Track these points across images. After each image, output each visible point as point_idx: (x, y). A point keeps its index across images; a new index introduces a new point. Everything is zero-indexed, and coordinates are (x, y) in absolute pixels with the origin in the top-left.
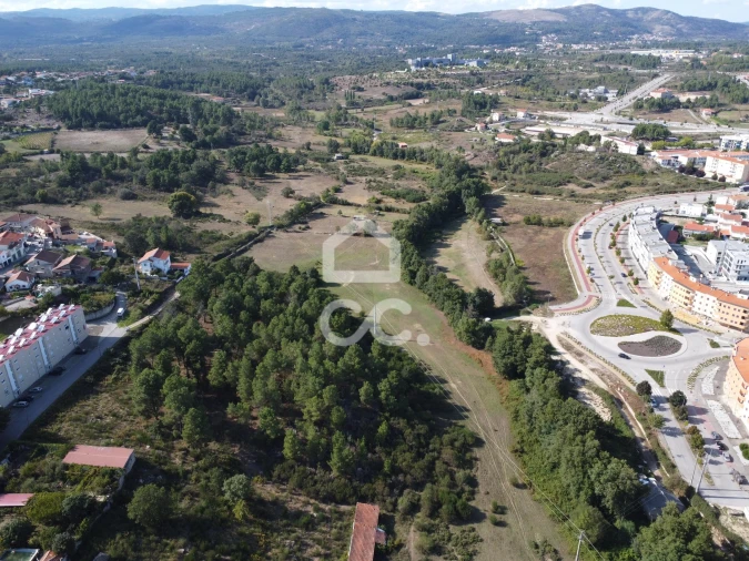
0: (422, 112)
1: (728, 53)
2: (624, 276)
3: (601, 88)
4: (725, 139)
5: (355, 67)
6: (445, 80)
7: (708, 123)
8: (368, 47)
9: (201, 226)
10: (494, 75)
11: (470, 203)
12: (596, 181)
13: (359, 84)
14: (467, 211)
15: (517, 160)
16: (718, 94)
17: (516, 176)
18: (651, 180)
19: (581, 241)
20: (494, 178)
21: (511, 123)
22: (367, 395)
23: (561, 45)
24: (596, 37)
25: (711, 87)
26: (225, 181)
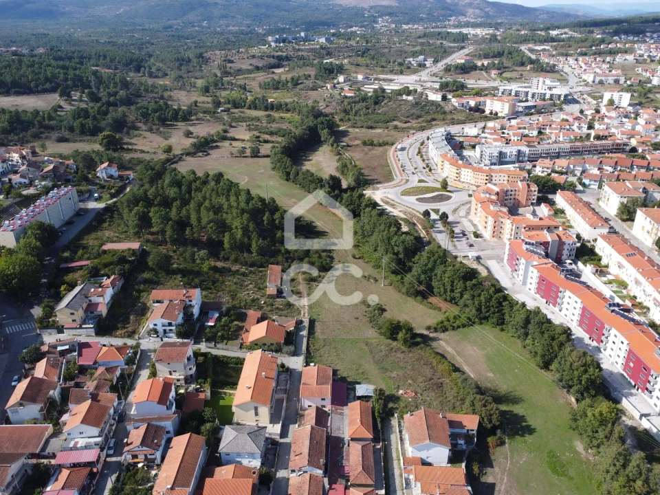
0: (283, 78)
1: (518, 30)
2: (424, 168)
3: (421, 58)
4: (501, 89)
5: (223, 44)
6: (300, 53)
7: (495, 80)
8: (231, 28)
9: (127, 156)
10: (339, 49)
11: (324, 133)
12: (412, 119)
13: (229, 58)
14: (322, 139)
15: (358, 106)
16: (504, 60)
17: (357, 118)
18: (449, 117)
19: (399, 153)
20: (341, 120)
21: (353, 83)
22: (268, 220)
23: (394, 26)
24: (422, 19)
25: (499, 55)
26: (137, 129)
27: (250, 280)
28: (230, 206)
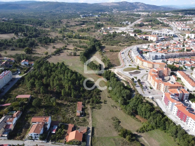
0: (85, 28)
1: (155, 13)
2: (130, 60)
3: (127, 22)
4: (153, 32)
5: (67, 17)
6: (90, 20)
7: (150, 29)
8: (70, 12)
9: (33, 56)
10: (102, 19)
11: (97, 48)
12: (125, 42)
13: (68, 21)
14: (97, 49)
15: (108, 38)
16: (153, 22)
17: (108, 42)
18: (137, 42)
19: (122, 54)
20: (103, 42)
21: (106, 30)
22: (78, 83)
23: (118, 11)
24: (126, 10)
25: (151, 21)
26: (38, 45)
27: (71, 108)
28: (65, 79)
